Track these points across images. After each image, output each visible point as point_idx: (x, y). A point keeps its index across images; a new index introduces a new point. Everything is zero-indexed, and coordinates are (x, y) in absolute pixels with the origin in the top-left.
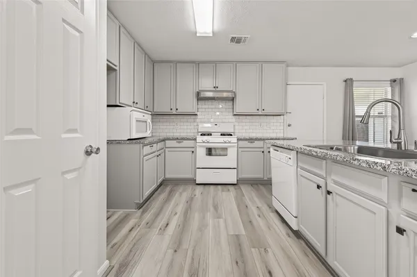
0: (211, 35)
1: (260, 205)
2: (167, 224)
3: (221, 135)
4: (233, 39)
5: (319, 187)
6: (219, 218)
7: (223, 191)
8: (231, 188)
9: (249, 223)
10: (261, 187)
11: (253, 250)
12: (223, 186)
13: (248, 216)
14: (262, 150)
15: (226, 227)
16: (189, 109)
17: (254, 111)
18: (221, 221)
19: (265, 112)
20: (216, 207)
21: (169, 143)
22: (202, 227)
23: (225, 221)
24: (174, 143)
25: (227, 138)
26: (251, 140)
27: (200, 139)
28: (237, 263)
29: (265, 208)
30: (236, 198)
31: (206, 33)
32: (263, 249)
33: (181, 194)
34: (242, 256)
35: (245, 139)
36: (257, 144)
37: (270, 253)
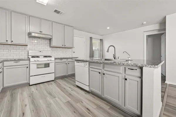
0: (46, 5)
1: (70, 86)
2: (23, 114)
3: (44, 57)
4: (56, 11)
5: (100, 73)
6: (55, 98)
7: (49, 85)
8: (53, 83)
9: (70, 95)
10: (66, 79)
11: (77, 104)
12: (48, 83)
13: (67, 92)
14: (66, 63)
15: (61, 100)
16: (23, 42)
17: (61, 46)
18: (57, 98)
19: (66, 46)
20: (50, 94)
21: (6, 63)
22: (49, 105)
23: (59, 98)
24: (12, 63)
25: (49, 59)
26: (61, 59)
27: (32, 59)
28: (74, 112)
29: (72, 87)
30: (58, 86)
31: (43, 3)
32: (81, 102)
33: (22, 94)
34: (75, 108)
35: (58, 59)
36: (63, 60)
37: (84, 103)
